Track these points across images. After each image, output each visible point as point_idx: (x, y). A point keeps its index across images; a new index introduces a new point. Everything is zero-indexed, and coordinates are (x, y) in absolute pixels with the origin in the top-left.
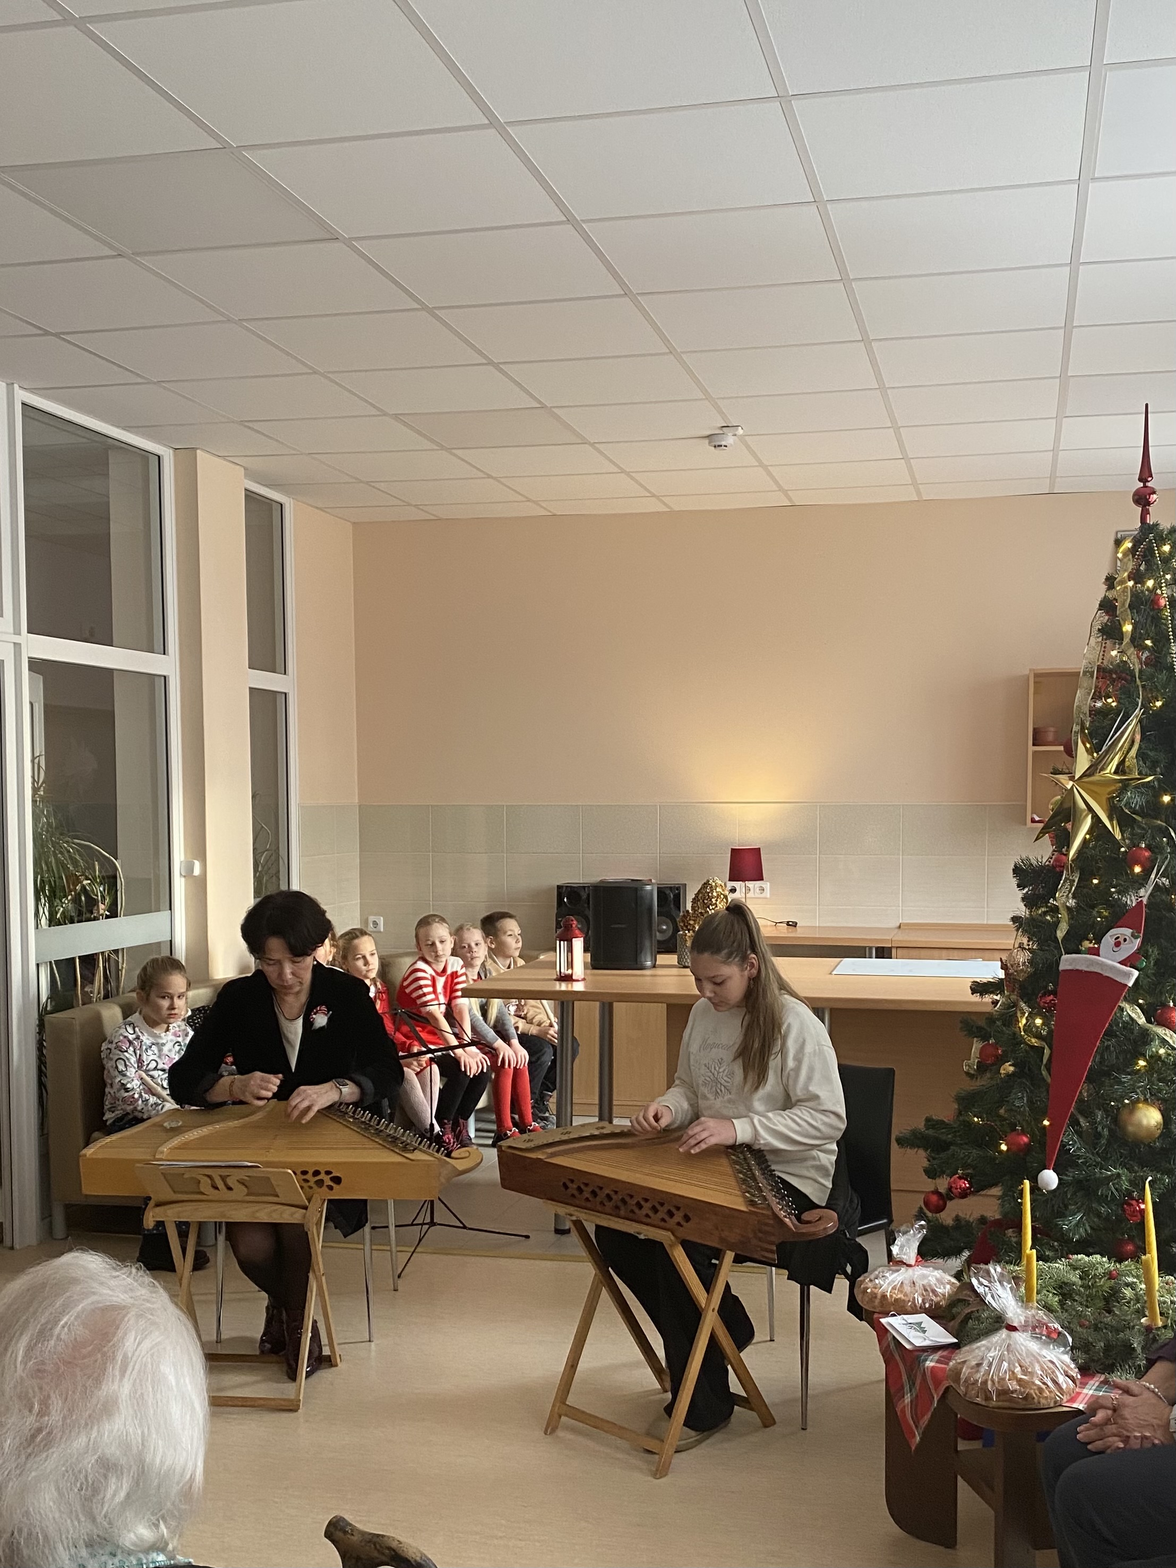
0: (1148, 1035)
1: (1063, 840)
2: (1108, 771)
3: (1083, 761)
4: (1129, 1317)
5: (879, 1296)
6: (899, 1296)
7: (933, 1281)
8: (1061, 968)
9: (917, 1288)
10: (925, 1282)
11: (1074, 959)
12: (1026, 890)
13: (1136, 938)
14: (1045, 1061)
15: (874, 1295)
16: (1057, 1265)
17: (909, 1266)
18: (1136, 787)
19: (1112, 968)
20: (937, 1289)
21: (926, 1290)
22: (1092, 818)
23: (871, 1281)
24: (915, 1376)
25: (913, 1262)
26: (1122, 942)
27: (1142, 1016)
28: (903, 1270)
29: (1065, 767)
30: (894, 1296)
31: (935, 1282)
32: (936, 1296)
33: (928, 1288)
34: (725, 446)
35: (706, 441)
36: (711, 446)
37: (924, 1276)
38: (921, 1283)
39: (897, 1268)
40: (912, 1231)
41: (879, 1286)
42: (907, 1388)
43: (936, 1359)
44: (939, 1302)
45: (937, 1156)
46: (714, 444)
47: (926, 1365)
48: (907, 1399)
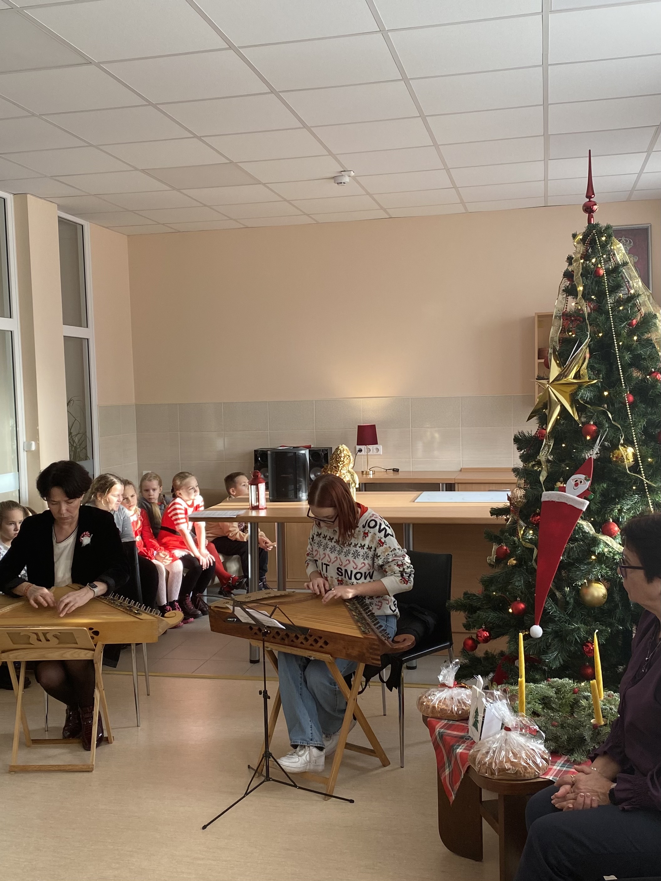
0: (596, 540)
1: (544, 421)
2: (570, 378)
3: (555, 371)
4: (583, 719)
5: (431, 707)
6: (443, 707)
7: (464, 696)
8: (543, 500)
9: (454, 701)
10: (459, 698)
11: (550, 494)
12: (523, 451)
13: (588, 481)
14: (534, 558)
15: (428, 706)
16: (541, 685)
17: (450, 687)
18: (588, 387)
19: (573, 500)
20: (466, 702)
21: (459, 703)
22: (561, 406)
23: (426, 697)
24: (451, 757)
25: (452, 686)
26: (579, 483)
27: (593, 529)
28: (446, 689)
29: (545, 375)
30: (440, 707)
31: (466, 697)
32: (466, 707)
33: (461, 702)
34: (345, 183)
35: (333, 181)
36: (336, 183)
37: (459, 694)
38: (457, 698)
39: (442, 689)
40: (451, 666)
41: (431, 701)
42: (447, 765)
43: (463, 748)
44: (467, 710)
45: (471, 616)
46: (337, 182)
47: (457, 752)
48: (447, 772)
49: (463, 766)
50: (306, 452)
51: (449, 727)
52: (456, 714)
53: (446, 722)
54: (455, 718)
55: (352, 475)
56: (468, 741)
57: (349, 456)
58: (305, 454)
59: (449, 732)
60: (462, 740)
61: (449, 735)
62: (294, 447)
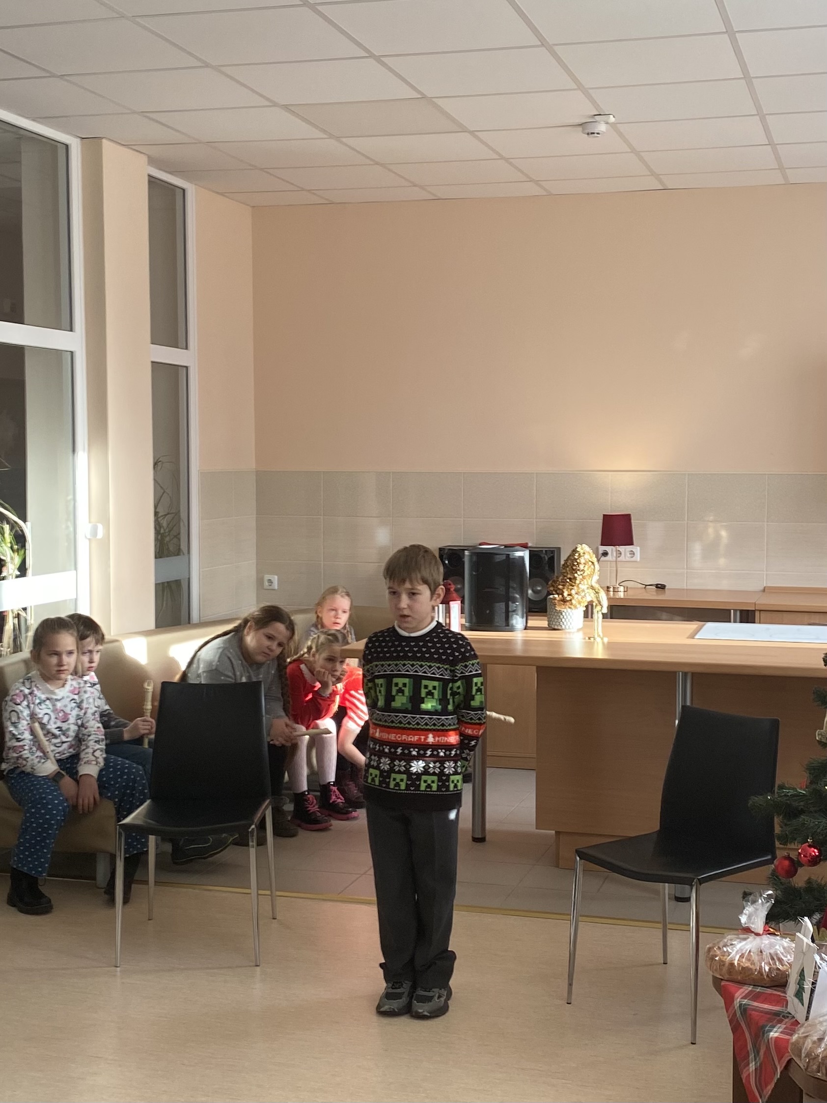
5: (727, 964)
6: (746, 965)
7: (779, 949)
9: (765, 956)
10: (772, 951)
15: (722, 963)
17: (757, 934)
20: (784, 959)
21: (773, 959)
23: (719, 948)
24: (760, 1045)
25: (761, 933)
28: (751, 937)
30: (742, 964)
31: (782, 951)
32: (782, 965)
33: (775, 958)
34: (598, 134)
35: (580, 129)
36: (584, 133)
37: (772, 945)
38: (768, 952)
39: (745, 936)
40: (760, 901)
41: (727, 954)
42: (752, 1056)
43: (780, 1030)
44: (785, 972)
45: (789, 823)
46: (587, 131)
47: (771, 1036)
48: (752, 1066)
49: (780, 1059)
50: (525, 554)
51: (756, 997)
52: (768, 976)
53: (750, 989)
54: (766, 984)
55: (597, 593)
56: (787, 1020)
57: (593, 563)
58: (522, 558)
59: (756, 1004)
60: (777, 1017)
61: (756, 1009)
62: (506, 546)
